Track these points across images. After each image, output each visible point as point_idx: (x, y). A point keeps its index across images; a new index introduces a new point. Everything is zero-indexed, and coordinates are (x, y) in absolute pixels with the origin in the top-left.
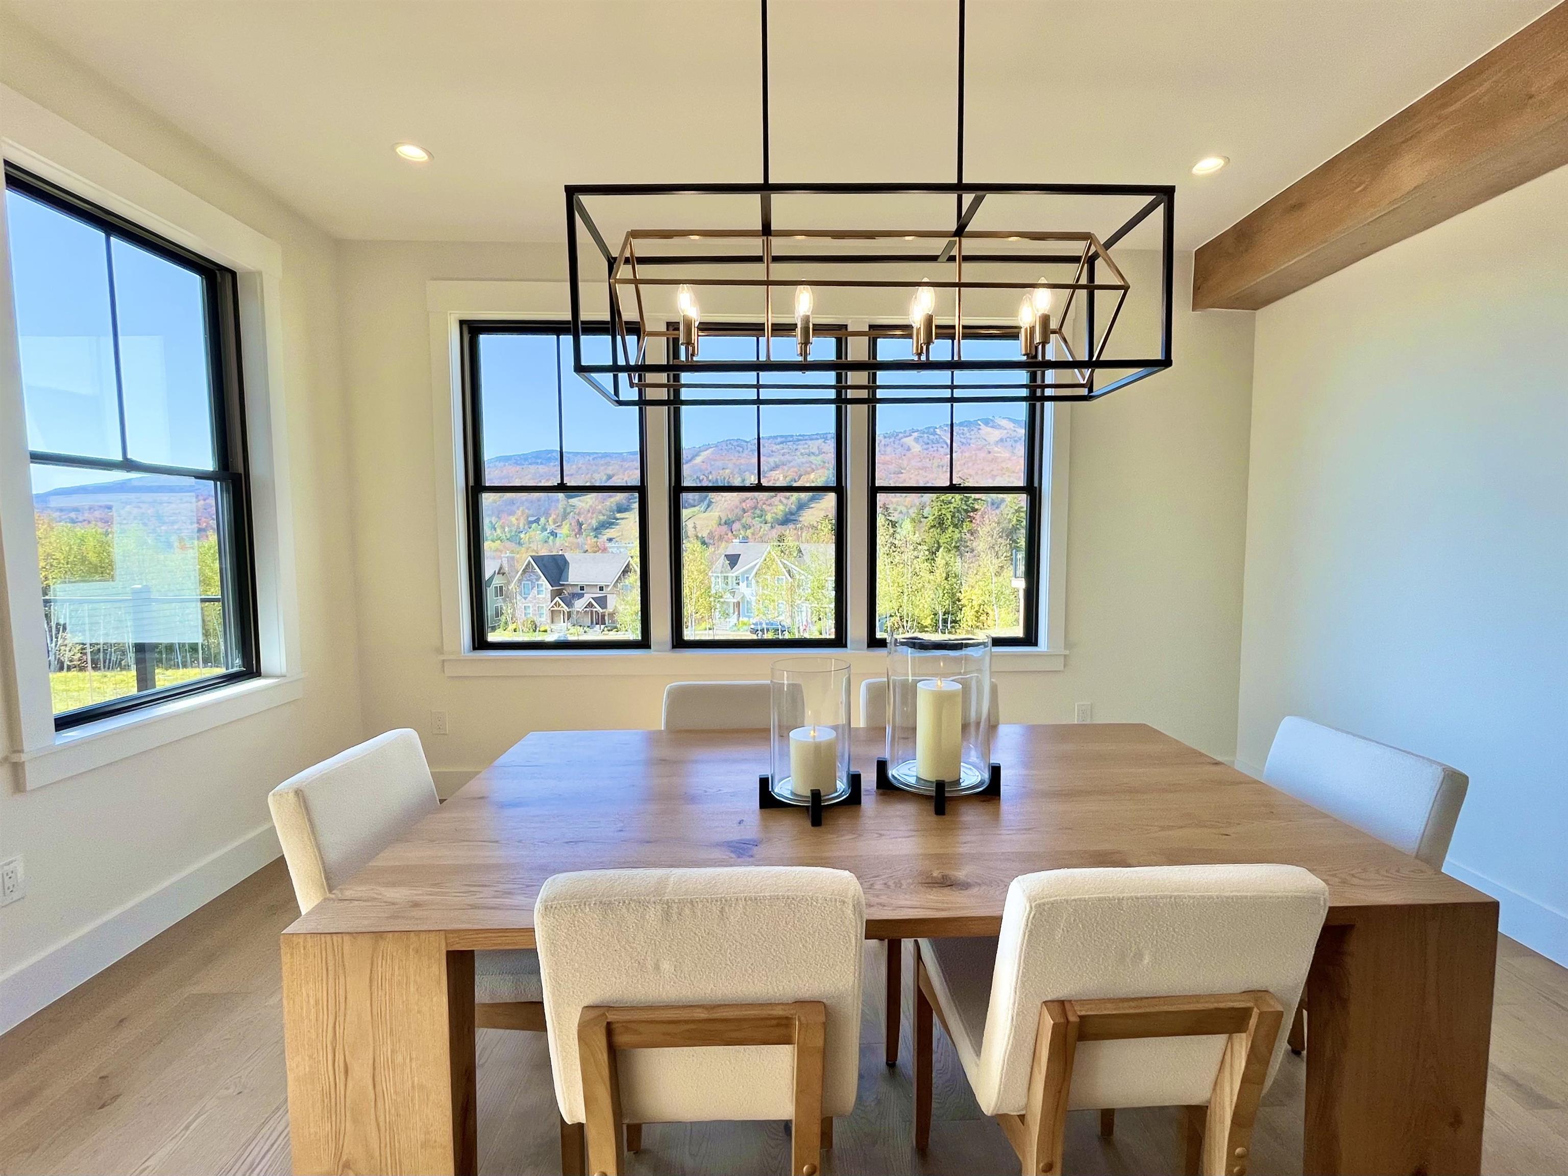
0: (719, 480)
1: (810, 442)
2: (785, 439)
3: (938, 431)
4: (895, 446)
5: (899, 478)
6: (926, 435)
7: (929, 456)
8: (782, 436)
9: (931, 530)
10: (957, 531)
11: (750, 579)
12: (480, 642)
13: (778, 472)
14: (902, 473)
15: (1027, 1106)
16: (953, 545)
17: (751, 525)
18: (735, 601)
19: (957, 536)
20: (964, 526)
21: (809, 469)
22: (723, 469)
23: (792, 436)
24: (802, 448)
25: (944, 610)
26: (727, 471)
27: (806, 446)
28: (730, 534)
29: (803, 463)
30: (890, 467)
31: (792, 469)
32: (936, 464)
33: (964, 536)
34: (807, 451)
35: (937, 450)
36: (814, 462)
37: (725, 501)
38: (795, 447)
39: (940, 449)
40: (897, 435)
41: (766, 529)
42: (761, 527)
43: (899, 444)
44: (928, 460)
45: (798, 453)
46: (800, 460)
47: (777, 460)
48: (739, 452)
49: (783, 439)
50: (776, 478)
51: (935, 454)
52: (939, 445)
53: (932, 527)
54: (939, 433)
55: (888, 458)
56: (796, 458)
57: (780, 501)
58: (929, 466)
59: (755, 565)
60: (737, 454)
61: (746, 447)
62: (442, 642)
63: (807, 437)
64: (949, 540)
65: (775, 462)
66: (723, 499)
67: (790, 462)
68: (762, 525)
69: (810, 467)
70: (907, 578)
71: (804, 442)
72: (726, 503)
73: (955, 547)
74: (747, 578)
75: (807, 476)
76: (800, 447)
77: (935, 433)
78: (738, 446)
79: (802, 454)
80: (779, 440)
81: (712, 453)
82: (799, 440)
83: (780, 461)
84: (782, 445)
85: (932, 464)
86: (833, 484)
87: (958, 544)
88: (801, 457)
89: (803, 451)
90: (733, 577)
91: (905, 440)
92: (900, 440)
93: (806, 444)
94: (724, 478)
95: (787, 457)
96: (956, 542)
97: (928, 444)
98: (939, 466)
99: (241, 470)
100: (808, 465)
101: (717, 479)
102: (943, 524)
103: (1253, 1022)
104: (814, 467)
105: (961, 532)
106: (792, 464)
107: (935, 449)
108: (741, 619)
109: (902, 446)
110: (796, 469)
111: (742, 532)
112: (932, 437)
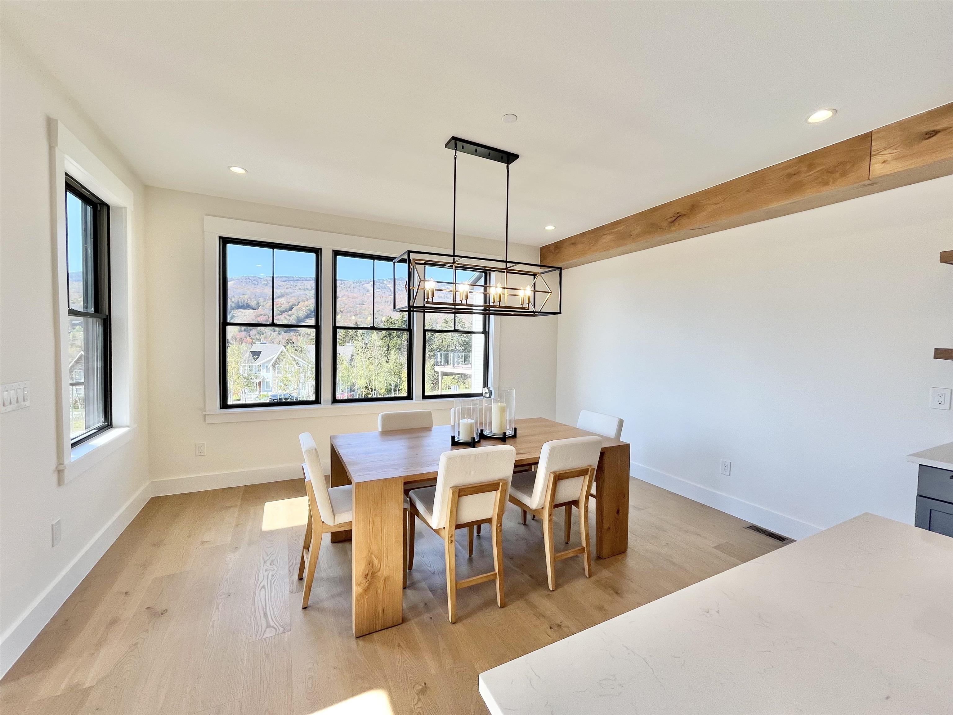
0: (240, 302)
1: (305, 282)
2: (288, 280)
3: (385, 282)
4: (360, 288)
5: (362, 307)
6: (378, 284)
7: (380, 295)
8: (286, 277)
9: (385, 338)
10: (399, 339)
11: (268, 367)
12: (224, 405)
13: (283, 299)
14: (364, 304)
15: (544, 504)
16: (397, 347)
17: (264, 332)
18: (258, 381)
19: (399, 342)
20: (403, 337)
21: (304, 299)
22: (243, 294)
23: (293, 277)
24: (299, 284)
25: (395, 384)
26: (246, 296)
27: (303, 284)
28: (248, 337)
29: (300, 295)
30: (356, 300)
31: (293, 298)
32: (384, 301)
33: (403, 342)
34: (303, 287)
35: (385, 293)
36: (309, 294)
37: (245, 316)
38: (295, 284)
39: (386, 292)
40: (361, 282)
41: (275, 335)
42: (271, 334)
43: (362, 287)
44: (379, 298)
45: (297, 288)
46: (298, 292)
47: (282, 291)
48: (255, 285)
49: (287, 279)
50: (282, 303)
51: (383, 295)
52: (386, 290)
53: (385, 337)
54: (386, 283)
55: (355, 295)
56: (296, 291)
57: (285, 318)
58: (380, 301)
59: (273, 358)
60: (253, 286)
61: (260, 282)
62: (205, 406)
63: (303, 279)
64: (395, 344)
65: (281, 293)
66: (243, 314)
67: (291, 293)
68: (272, 332)
69: (305, 297)
70: (375, 366)
71: (301, 281)
72: (245, 317)
73: (398, 348)
74: (267, 366)
75: (303, 303)
76: (298, 284)
77: (383, 283)
78: (254, 280)
79: (300, 289)
80: (284, 279)
81: (235, 284)
82: (297, 280)
83: (285, 292)
84: (286, 282)
85: (382, 300)
86: (405, 326)
87: (400, 347)
88: (299, 290)
89: (300, 287)
90: (255, 366)
91: (365, 285)
92: (362, 285)
93: (302, 283)
94: (244, 301)
95: (290, 290)
96: (399, 346)
97: (379, 289)
98: (386, 302)
99: (107, 313)
100: (304, 296)
101: (238, 301)
102: (391, 335)
103: (589, 472)
104: (308, 297)
105: (401, 340)
106: (292, 295)
107: (384, 292)
108: (262, 393)
109: (364, 289)
110: (296, 298)
111: (257, 336)
112: (381, 285)
